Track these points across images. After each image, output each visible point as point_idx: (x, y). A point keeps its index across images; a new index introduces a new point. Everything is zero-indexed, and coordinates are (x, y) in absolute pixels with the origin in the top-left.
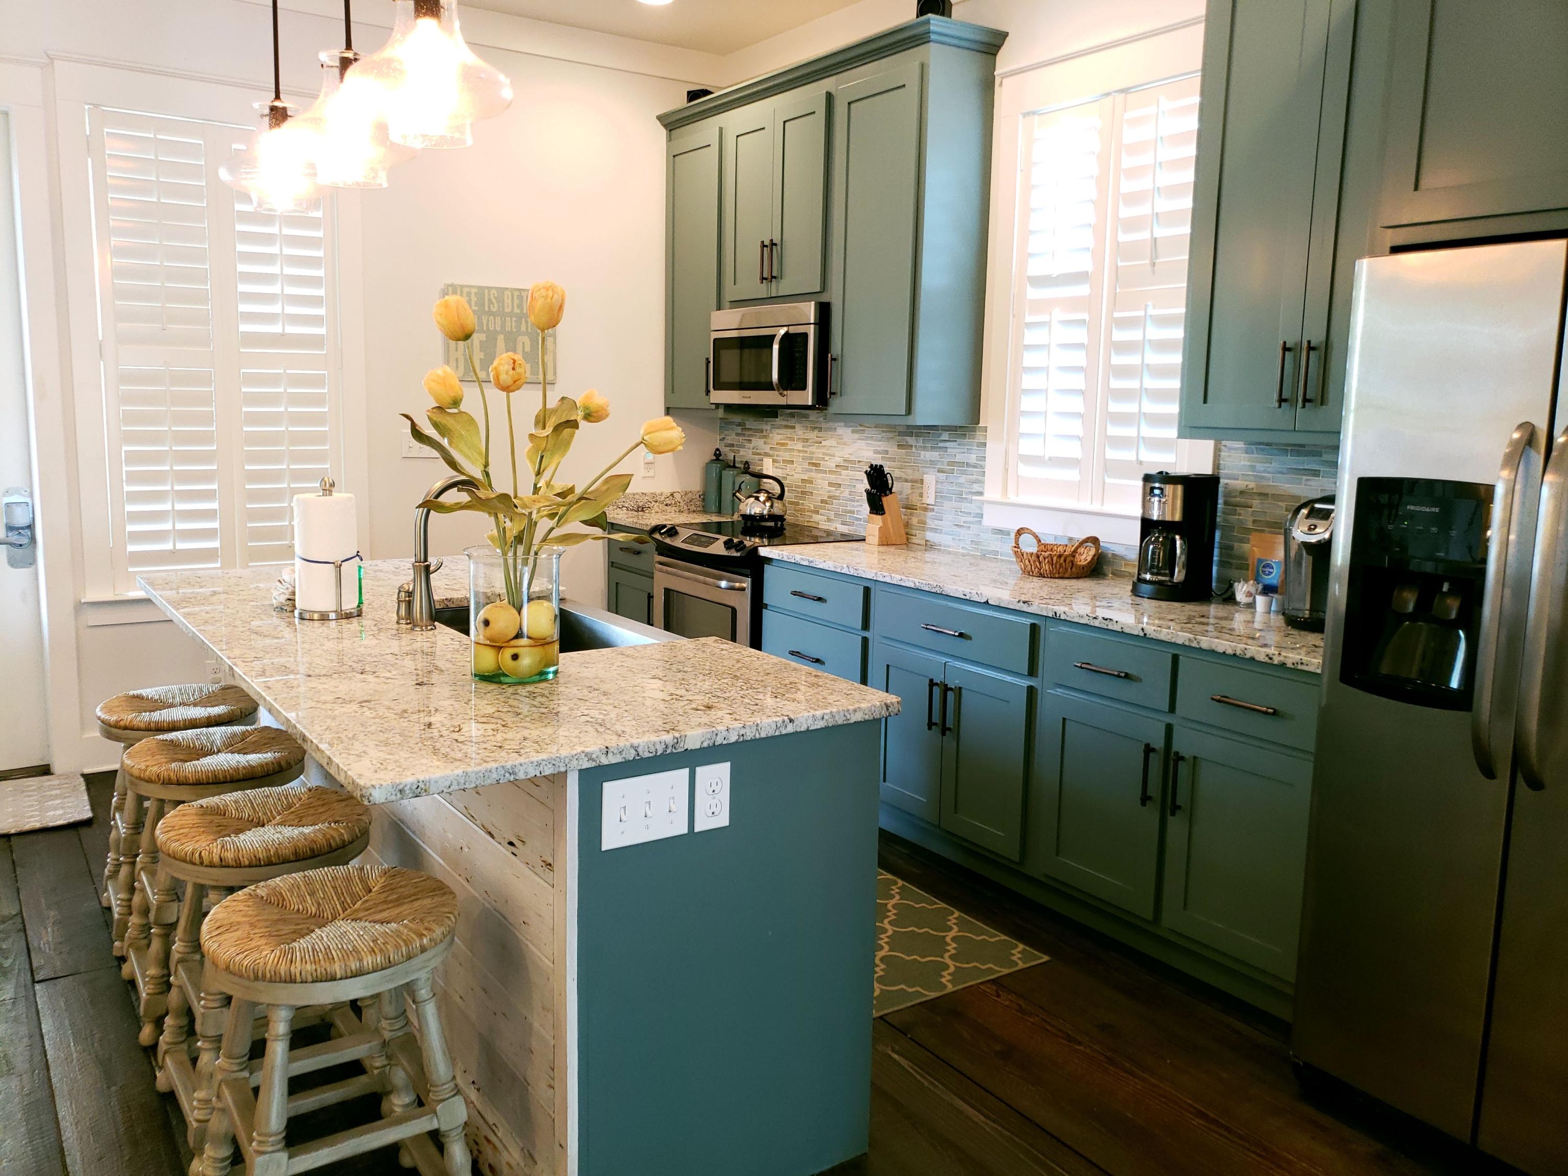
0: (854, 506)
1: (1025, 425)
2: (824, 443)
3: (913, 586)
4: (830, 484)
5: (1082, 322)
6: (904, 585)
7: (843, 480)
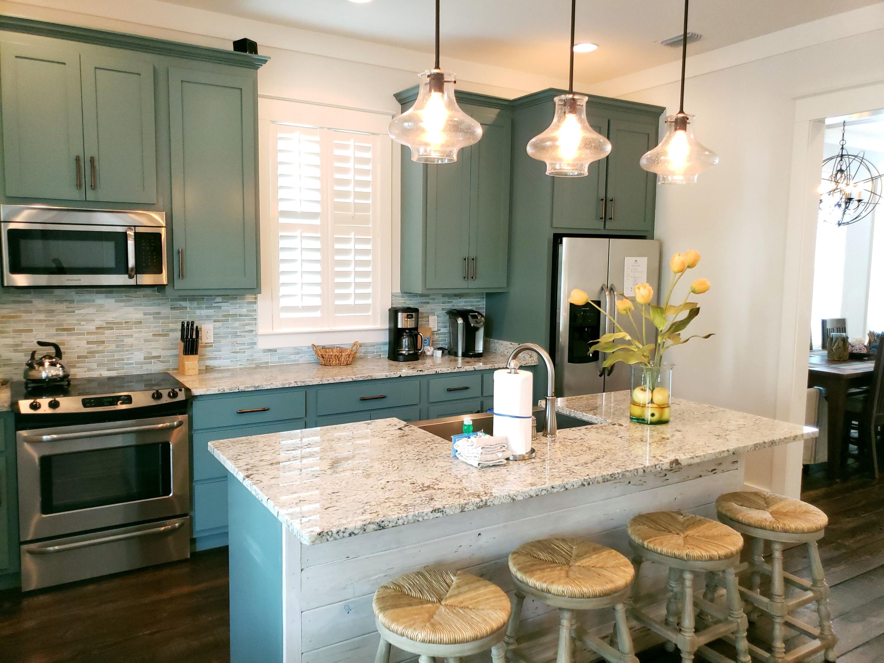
0: (122, 355)
1: (283, 291)
2: (77, 312)
3: (351, 380)
4: (88, 343)
5: (317, 238)
6: (345, 381)
7: (107, 337)
